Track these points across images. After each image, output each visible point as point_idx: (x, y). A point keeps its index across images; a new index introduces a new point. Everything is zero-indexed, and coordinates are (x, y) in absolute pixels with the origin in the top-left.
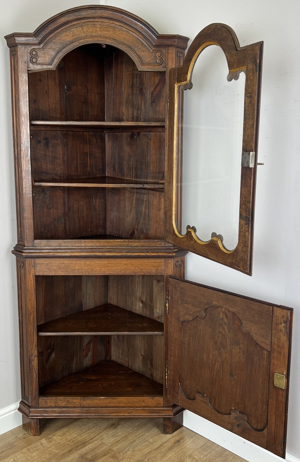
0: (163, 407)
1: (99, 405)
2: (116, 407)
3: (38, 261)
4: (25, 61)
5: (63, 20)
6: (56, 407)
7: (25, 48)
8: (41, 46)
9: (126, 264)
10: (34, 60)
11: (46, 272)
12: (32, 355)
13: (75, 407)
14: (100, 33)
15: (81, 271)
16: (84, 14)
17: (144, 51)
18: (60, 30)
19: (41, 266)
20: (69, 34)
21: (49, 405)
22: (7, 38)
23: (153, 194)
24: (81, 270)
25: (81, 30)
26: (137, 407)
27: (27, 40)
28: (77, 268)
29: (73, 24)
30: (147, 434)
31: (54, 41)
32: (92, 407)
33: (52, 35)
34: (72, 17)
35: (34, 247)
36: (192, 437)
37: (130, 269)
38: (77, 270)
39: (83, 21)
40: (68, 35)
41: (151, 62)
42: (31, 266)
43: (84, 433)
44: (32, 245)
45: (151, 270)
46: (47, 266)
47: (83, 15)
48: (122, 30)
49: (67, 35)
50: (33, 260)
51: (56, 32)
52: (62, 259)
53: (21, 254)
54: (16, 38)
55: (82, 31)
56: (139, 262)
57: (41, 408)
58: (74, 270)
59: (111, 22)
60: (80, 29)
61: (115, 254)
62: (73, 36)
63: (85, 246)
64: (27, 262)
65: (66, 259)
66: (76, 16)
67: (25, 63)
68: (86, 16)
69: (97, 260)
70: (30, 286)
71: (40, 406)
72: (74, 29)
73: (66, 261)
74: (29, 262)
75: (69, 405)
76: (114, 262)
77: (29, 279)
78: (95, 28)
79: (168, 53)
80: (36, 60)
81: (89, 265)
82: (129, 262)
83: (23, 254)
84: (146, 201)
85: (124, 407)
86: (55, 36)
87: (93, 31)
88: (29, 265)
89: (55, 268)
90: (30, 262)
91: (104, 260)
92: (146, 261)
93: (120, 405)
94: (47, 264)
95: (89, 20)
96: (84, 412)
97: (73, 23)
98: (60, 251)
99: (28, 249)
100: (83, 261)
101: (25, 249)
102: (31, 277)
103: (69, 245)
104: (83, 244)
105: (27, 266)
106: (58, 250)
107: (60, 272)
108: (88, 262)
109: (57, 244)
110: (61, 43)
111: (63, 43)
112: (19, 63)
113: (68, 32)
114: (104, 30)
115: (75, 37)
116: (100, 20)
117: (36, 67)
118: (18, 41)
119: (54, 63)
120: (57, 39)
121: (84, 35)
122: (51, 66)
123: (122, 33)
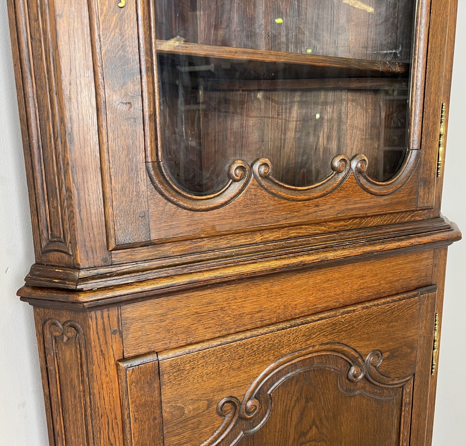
9: (362, 277)
11: (158, 341)
15: (260, 314)
19: (143, 327)
23: (353, 101)
24: (259, 312)
28: (247, 310)
35: (112, 265)
37: (370, 287)
38: (249, 316)
42: (108, 333)
44: (105, 260)
45: (409, 280)
46: (161, 321)
50: (114, 312)
52: (209, 291)
53: (72, 297)
56: (388, 265)
58: (241, 315)
63: (265, 243)
64: (92, 323)
65: (218, 289)
69: (299, 275)
70: (107, 399)
74: (100, 322)
76: (337, 275)
77: (103, 377)
81: (277, 294)
82: (368, 268)
83: (83, 298)
84: (330, 121)
88: (101, 333)
89: (186, 323)
90: (106, 320)
91: (314, 273)
94: (162, 315)
98: (204, 266)
99: (93, 278)
100: (264, 287)
101: (85, 279)
102: (113, 367)
103: (223, 243)
104: (258, 238)
105: (93, 335)
106: (197, 266)
107: (201, 333)
108: (276, 288)
109: (187, 246)
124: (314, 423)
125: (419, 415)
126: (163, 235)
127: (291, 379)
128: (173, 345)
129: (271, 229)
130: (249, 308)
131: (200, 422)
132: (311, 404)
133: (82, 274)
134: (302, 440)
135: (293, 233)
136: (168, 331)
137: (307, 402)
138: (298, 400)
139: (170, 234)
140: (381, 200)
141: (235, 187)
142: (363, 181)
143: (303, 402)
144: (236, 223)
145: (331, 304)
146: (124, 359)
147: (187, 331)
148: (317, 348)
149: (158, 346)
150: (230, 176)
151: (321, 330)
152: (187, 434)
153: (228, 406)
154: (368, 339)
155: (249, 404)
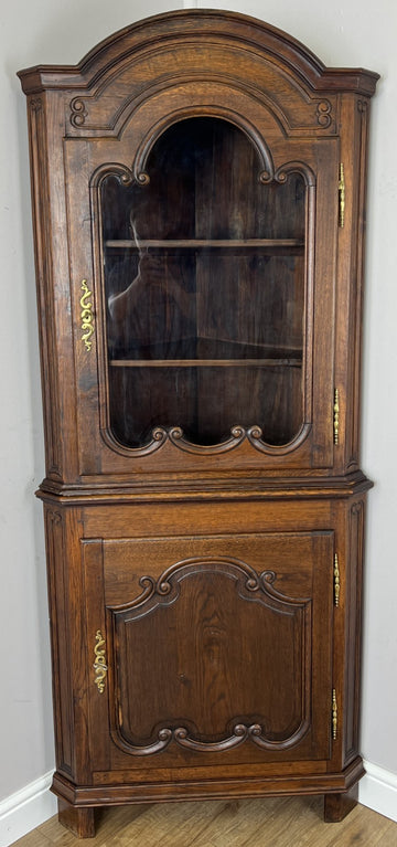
0: (326, 774)
1: (208, 777)
2: (239, 778)
3: (88, 511)
4: (61, 122)
5: (136, 39)
6: (125, 784)
7: (60, 96)
8: (93, 91)
9: (258, 513)
10: (78, 120)
11: (103, 531)
12: (78, 690)
13: (161, 782)
14: (207, 65)
15: (173, 527)
16: (178, 27)
17: (294, 101)
18: (130, 60)
19: (95, 522)
20: (147, 67)
21: (112, 780)
22: (22, 75)
24: (173, 525)
25: (171, 60)
26: (279, 776)
27: (64, 81)
29: (156, 48)
30: (296, 824)
31: (118, 81)
32: (194, 781)
33: (114, 70)
34: (154, 33)
35: (81, 484)
36: (381, 827)
38: (165, 527)
39: (175, 41)
40: (146, 69)
41: (309, 122)
42: (76, 521)
43: (178, 827)
44: (76, 481)
45: (305, 522)
46: (106, 520)
47: (174, 30)
48: (253, 60)
49: (144, 70)
50: (79, 510)
51: (122, 63)
52: (136, 507)
53: (56, 498)
54: (42, 75)
55: (174, 62)
56: (283, 508)
57: (97, 786)
58: (159, 526)
59: (231, 43)
60: (169, 57)
61: (237, 494)
62: (155, 71)
63: (178, 480)
64: (67, 515)
65: (142, 506)
66: (161, 31)
67: (61, 125)
68: (183, 31)
69: (203, 505)
70: (73, 559)
71: (95, 782)
72: (158, 58)
73: (144, 510)
74: (71, 514)
75: (150, 780)
76: (235, 509)
77: (72, 546)
78: (199, 56)
79: (341, 103)
80: (81, 120)
81: (186, 516)
82: (263, 508)
83: (62, 500)
84: (283, 386)
85: (253, 778)
86: (121, 72)
87: (195, 61)
88: (72, 520)
89: (122, 523)
90: (75, 514)
91: (215, 505)
92: (295, 505)
93: (246, 774)
94: (107, 516)
95: (188, 40)
96: (179, 789)
97: (156, 46)
98: (133, 491)
99: (70, 489)
100: (175, 510)
101: (65, 490)
102: (76, 543)
103: (149, 478)
104: (175, 477)
105: (68, 522)
106: (128, 490)
107: (131, 532)
108: (185, 512)
109: (125, 477)
110: (133, 85)
111: (136, 86)
112: (48, 124)
113: (146, 63)
114: (216, 59)
115: (159, 74)
116: (209, 40)
117: (83, 133)
118: (46, 81)
119: (118, 126)
120: (124, 77)
121: (176, 69)
122: (111, 133)
123: (252, 65)
124: (215, 613)
125: (320, 636)
126: (109, 470)
127: (195, 576)
128: (113, 536)
129: (185, 472)
130: (164, 521)
131: (127, 588)
132: (212, 598)
133: (64, 487)
134: (206, 623)
135: (202, 476)
136: (110, 527)
137: (209, 595)
138: (201, 592)
139: (114, 470)
140: (275, 458)
141: (156, 445)
142: (257, 444)
143: (206, 595)
144: (156, 467)
145: (230, 529)
146: (84, 539)
147: (122, 528)
148: (215, 558)
149: (105, 535)
150: (152, 438)
151: (218, 545)
152: (119, 593)
153: (147, 582)
154: (262, 561)
155: (163, 585)
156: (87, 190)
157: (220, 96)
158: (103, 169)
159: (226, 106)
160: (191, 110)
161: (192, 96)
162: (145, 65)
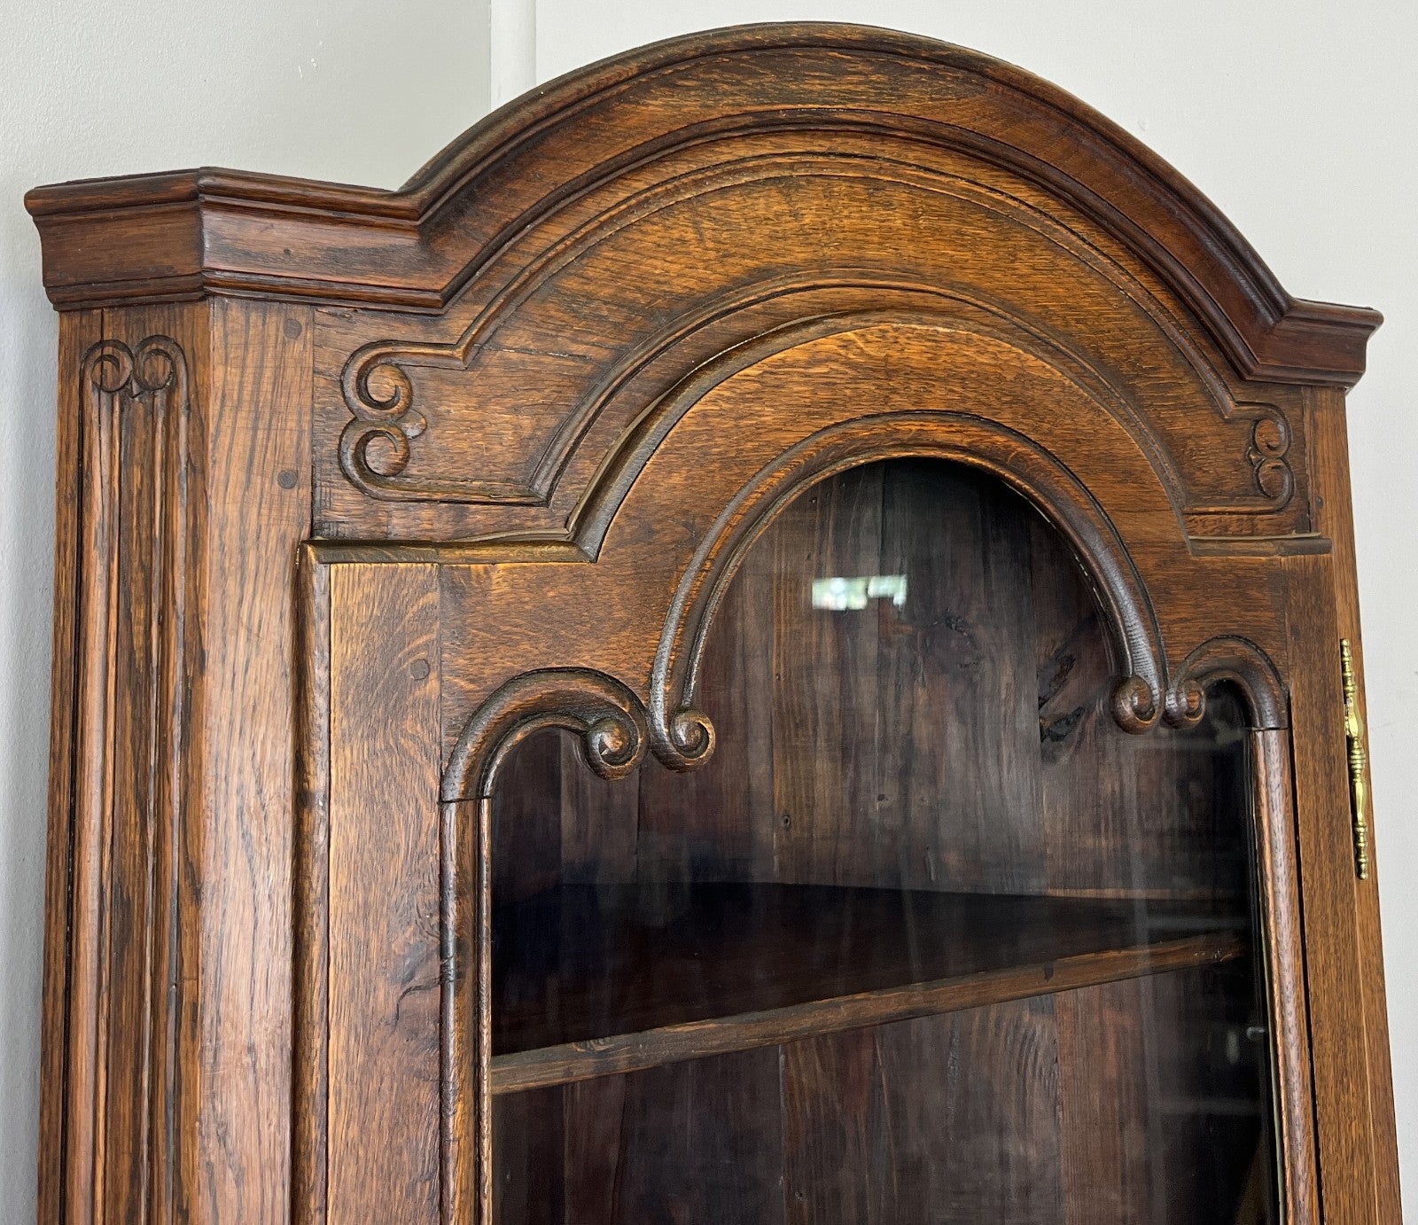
4: (290, 464)
7: (293, 330)
8: (459, 321)
10: (379, 457)
14: (910, 250)
17: (1185, 408)
18: (622, 195)
20: (690, 235)
25: (778, 215)
29: (724, 158)
31: (572, 284)
33: (556, 231)
39: (796, 144)
40: (683, 242)
41: (1232, 485)
47: (807, 97)
48: (1053, 246)
49: (676, 247)
51: (591, 207)
54: (211, 219)
55: (789, 224)
59: (984, 176)
60: (768, 204)
62: (722, 256)
67: (288, 480)
68: (838, 109)
72: (733, 202)
78: (880, 212)
80: (396, 457)
87: (866, 232)
95: (839, 144)
97: (725, 154)
110: (631, 306)
111: (650, 313)
112: (216, 473)
113: (683, 217)
114: (935, 231)
115: (736, 267)
116: (913, 155)
117: (398, 525)
118: (222, 250)
119: (574, 491)
120: (597, 268)
121: (800, 254)
122: (541, 522)
123: (1053, 268)
156: (431, 819)
157: (982, 378)
158: (510, 702)
159: (1005, 418)
160: (879, 427)
161: (887, 370)
162: (682, 228)
